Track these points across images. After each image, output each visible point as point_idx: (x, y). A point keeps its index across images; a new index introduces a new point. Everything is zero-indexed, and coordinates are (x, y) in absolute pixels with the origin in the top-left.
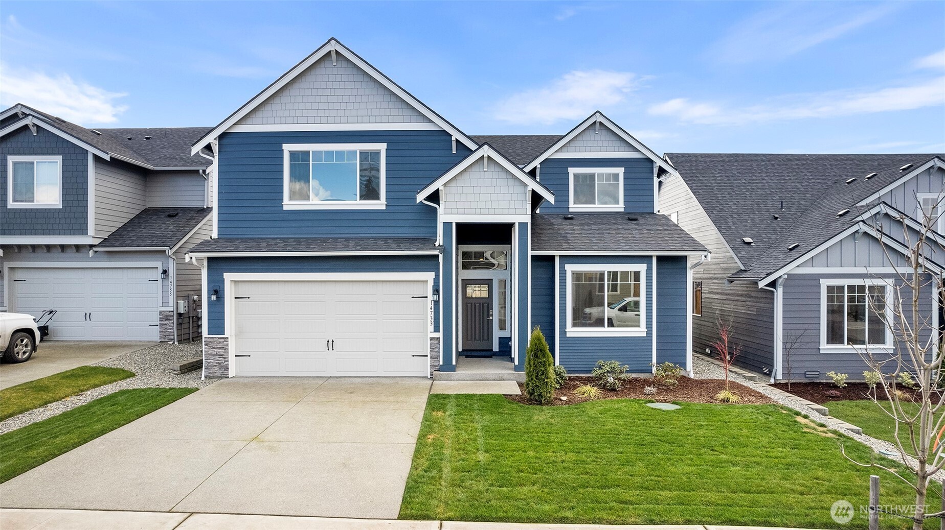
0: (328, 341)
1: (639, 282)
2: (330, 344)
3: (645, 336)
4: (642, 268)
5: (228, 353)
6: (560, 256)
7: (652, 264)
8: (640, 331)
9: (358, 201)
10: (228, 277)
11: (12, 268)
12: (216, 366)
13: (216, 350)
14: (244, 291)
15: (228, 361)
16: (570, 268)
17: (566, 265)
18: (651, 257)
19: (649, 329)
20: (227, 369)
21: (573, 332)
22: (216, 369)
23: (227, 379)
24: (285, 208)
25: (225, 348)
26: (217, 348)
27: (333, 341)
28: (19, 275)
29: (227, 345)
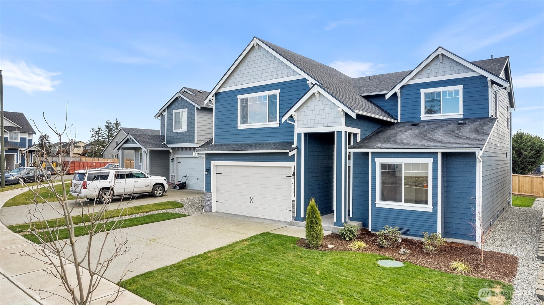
0: (250, 198)
1: (428, 171)
2: (251, 199)
3: (432, 211)
4: (430, 161)
5: (212, 200)
6: (372, 152)
7: (437, 158)
8: (428, 208)
9: (267, 123)
10: (213, 163)
11: (177, 157)
12: (207, 205)
13: (208, 198)
14: (220, 170)
15: (212, 204)
16: (379, 161)
17: (376, 158)
18: (437, 152)
19: (435, 207)
20: (212, 208)
21: (381, 204)
22: (208, 207)
23: (211, 213)
24: (238, 128)
25: (211, 197)
26: (208, 197)
27: (252, 198)
28: (180, 160)
29: (212, 196)
